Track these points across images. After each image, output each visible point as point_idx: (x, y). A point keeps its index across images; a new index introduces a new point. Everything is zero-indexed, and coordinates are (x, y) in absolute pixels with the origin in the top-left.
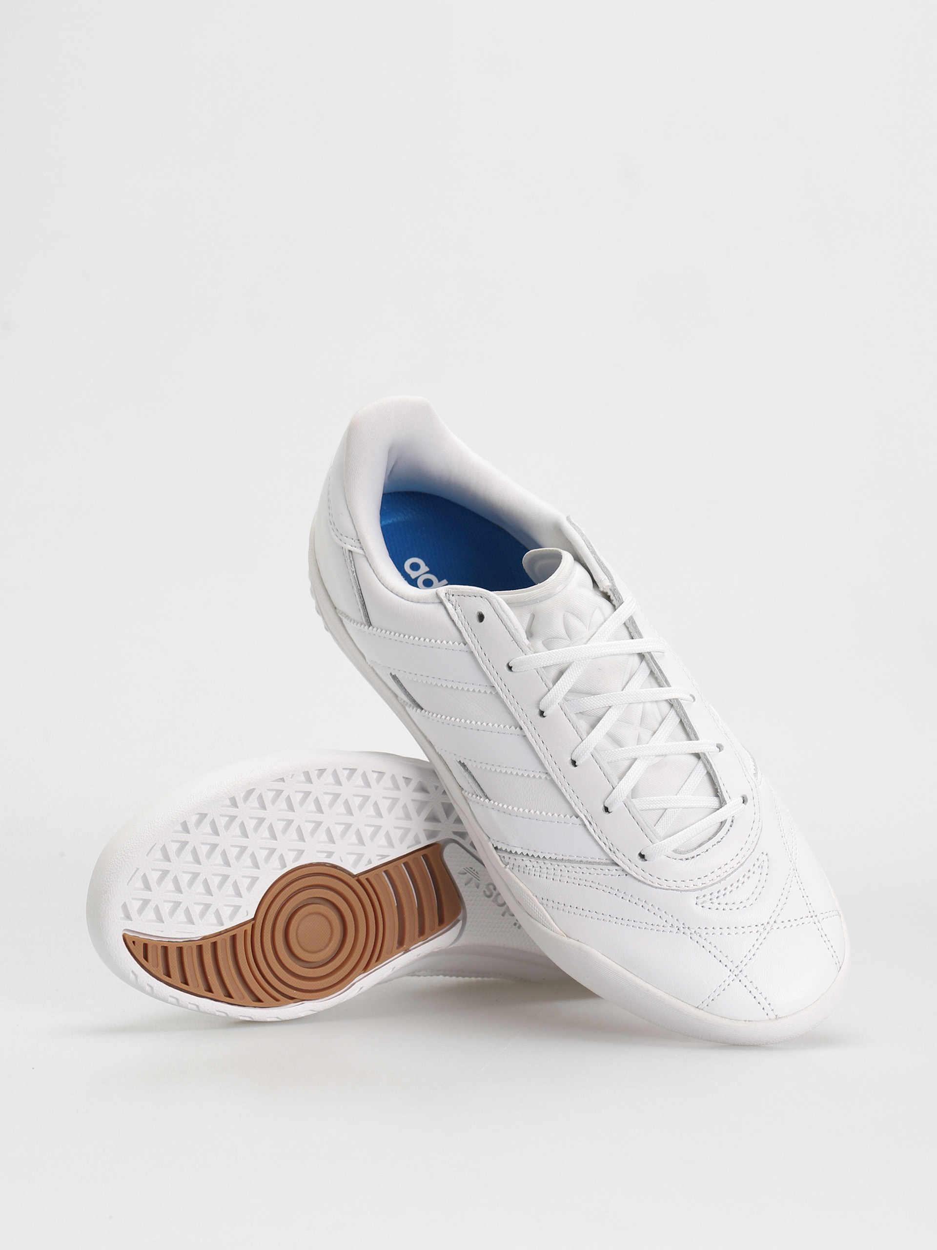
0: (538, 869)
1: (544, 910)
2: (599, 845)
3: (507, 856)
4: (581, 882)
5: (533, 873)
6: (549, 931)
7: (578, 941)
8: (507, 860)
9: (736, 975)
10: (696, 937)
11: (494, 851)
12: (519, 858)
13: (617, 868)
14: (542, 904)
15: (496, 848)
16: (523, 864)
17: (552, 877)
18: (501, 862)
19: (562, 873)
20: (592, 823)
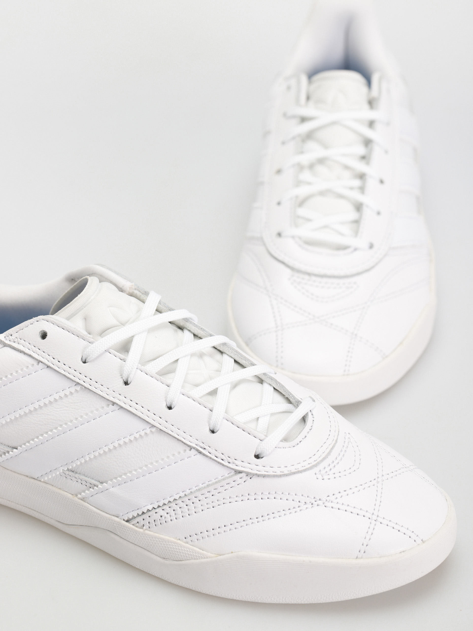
0: (173, 513)
1: (191, 547)
2: (219, 463)
3: (140, 519)
4: (214, 504)
5: (169, 519)
6: (203, 560)
7: (232, 553)
8: (142, 522)
9: (375, 521)
10: (329, 504)
11: (127, 524)
12: (152, 513)
13: (241, 475)
14: (187, 543)
15: (127, 521)
16: (157, 517)
17: (188, 512)
18: (136, 529)
19: (194, 505)
20: (206, 447)
